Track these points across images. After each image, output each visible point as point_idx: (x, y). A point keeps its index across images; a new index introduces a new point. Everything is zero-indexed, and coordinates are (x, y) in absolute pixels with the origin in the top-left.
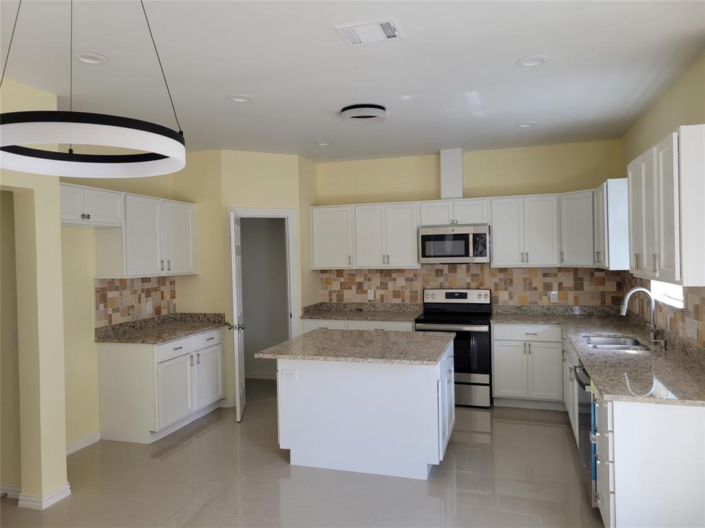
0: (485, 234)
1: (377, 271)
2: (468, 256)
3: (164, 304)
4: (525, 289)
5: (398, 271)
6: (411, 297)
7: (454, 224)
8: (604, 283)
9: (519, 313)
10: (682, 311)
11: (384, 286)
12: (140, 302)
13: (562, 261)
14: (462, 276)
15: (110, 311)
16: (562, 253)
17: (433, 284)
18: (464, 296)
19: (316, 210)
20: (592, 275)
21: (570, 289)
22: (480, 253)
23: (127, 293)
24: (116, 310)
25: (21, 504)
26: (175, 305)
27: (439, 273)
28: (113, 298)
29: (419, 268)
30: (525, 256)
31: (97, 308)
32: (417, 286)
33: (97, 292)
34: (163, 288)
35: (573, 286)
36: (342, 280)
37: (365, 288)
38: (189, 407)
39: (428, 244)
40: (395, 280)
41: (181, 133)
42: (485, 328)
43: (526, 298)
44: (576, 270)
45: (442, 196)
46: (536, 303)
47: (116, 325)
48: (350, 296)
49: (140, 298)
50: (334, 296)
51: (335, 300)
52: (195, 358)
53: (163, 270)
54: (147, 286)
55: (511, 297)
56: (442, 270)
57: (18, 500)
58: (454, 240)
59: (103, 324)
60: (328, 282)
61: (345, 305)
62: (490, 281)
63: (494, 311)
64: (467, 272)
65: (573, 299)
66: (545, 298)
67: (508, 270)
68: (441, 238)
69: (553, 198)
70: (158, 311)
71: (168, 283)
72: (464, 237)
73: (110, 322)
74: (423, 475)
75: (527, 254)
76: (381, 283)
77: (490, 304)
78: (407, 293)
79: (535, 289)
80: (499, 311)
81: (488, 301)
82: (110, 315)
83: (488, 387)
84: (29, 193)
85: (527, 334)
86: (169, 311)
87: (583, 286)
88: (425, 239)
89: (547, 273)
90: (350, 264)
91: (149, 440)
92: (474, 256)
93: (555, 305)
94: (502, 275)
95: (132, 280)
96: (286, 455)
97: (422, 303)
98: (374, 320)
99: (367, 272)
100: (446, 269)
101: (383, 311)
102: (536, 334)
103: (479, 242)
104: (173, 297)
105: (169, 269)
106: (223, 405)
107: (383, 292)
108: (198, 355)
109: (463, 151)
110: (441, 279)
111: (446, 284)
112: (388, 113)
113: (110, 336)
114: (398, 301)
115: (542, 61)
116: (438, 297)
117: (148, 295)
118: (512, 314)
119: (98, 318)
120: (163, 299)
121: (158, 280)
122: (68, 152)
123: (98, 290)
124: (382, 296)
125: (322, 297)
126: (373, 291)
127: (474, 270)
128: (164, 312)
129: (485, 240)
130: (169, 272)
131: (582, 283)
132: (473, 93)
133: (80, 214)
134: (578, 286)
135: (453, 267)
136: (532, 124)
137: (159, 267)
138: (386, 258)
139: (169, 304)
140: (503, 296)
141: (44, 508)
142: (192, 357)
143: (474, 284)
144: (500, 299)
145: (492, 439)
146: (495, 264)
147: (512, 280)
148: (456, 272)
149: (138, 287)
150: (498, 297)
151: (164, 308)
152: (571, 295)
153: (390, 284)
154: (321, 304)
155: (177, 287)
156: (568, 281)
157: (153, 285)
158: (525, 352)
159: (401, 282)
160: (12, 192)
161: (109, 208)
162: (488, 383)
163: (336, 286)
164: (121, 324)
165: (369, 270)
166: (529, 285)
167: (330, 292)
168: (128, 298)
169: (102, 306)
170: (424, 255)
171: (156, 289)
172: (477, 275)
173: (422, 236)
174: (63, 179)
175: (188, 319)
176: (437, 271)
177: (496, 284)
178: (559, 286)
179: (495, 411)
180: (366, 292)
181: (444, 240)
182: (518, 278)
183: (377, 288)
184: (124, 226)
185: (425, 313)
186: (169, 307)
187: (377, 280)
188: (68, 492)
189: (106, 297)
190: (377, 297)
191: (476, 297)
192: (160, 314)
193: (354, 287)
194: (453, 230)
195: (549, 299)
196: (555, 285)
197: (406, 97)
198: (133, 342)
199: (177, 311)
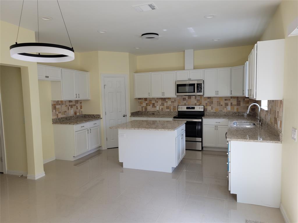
0: (201, 84)
1: (160, 98)
2: (195, 92)
3: (77, 111)
4: (218, 106)
5: (168, 98)
6: (173, 108)
7: (190, 80)
8: (249, 103)
9: (215, 115)
10: (267, 111)
11: (163, 104)
12: (68, 110)
13: (231, 94)
14: (193, 101)
15: (57, 113)
16: (231, 91)
17: (182, 103)
18: (193, 108)
19: (136, 75)
20: (244, 99)
21: (235, 105)
22: (199, 91)
23: (63, 106)
24: (60, 112)
25: (28, 178)
26: (82, 111)
27: (184, 99)
28: (59, 108)
29: (176, 97)
30: (217, 92)
31: (53, 111)
32: (176, 104)
33: (52, 105)
34: (77, 105)
35: (236, 104)
36: (147, 102)
37: (156, 105)
38: (88, 148)
39: (179, 88)
40: (167, 102)
41: (72, 48)
42: (200, 120)
43: (218, 109)
44: (238, 98)
45: (185, 69)
46: (222, 111)
47: (60, 118)
48: (150, 108)
49: (68, 108)
50: (144, 108)
51: (144, 110)
52: (89, 130)
53: (76, 97)
54: (71, 104)
55: (212, 109)
56: (185, 98)
57: (27, 177)
58: (189, 86)
59: (55, 117)
60: (141, 103)
61: (148, 112)
62: (204, 102)
63: (205, 114)
64: (195, 99)
65: (236, 109)
66: (225, 109)
67: (211, 98)
68: (184, 85)
69: (228, 69)
70: (75, 113)
71: (79, 103)
72: (193, 85)
73: (58, 117)
74: (170, 171)
75: (218, 91)
76: (162, 103)
77: (204, 111)
78: (172, 107)
79: (222, 105)
80: (207, 114)
81: (203, 110)
82: (58, 114)
83: (201, 143)
84: (26, 68)
85: (216, 122)
86: (80, 113)
87: (240, 104)
88: (178, 86)
89: (226, 99)
90: (149, 96)
91: (73, 159)
92: (197, 92)
93: (229, 112)
94: (209, 100)
95: (65, 101)
96: (121, 164)
97: (177, 111)
98: (158, 117)
99: (156, 99)
100: (187, 97)
101: (162, 114)
102: (219, 122)
103: (199, 87)
104: (81, 108)
105: (79, 97)
106: (100, 149)
107: (162, 107)
108: (90, 129)
109: (194, 50)
110: (185, 102)
111: (187, 104)
112: (159, 36)
113: (58, 122)
114: (168, 110)
115: (213, 16)
116: (184, 109)
117: (72, 107)
118: (212, 115)
119: (53, 115)
120: (77, 109)
121: (75, 102)
122: (38, 54)
123: (53, 105)
124: (162, 108)
125: (139, 109)
126: (158, 106)
127: (198, 98)
128: (78, 114)
129: (202, 86)
130: (79, 98)
131: (240, 103)
132: (191, 28)
133: (45, 76)
134: (238, 104)
135: (190, 97)
136: (219, 39)
137: (75, 96)
138: (163, 93)
139: (80, 111)
140: (209, 108)
141: (36, 179)
142: (88, 130)
143: (198, 104)
144: (208, 109)
145: (202, 162)
146: (206, 95)
147: (213, 102)
148: (191, 99)
149: (68, 104)
150: (207, 109)
151: (78, 112)
152: (236, 107)
153: (165, 104)
154: (139, 112)
155: (83, 104)
156: (235, 102)
157: (73, 103)
158: (215, 129)
159: (169, 103)
160: (20, 68)
161: (56, 74)
162: (201, 141)
163: (144, 105)
164: (61, 118)
165: (157, 98)
166: (219, 104)
167: (142, 107)
168: (64, 108)
169: (54, 111)
170: (178, 92)
171: (74, 105)
172: (199, 100)
173: (177, 85)
174: (38, 63)
175: (87, 117)
176: (183, 98)
177: (206, 104)
178: (231, 104)
179: (204, 152)
180: (156, 107)
181: (186, 86)
182: (215, 101)
183: (160, 105)
184: (61, 81)
185: (178, 115)
186: (79, 112)
187: (160, 102)
188: (44, 175)
189: (56, 107)
190: (160, 109)
191: (199, 109)
192: (76, 114)
193: (151, 105)
194: (189, 82)
195: (227, 109)
196: (229, 104)
197: (165, 30)
198: (66, 124)
199: (83, 114)
